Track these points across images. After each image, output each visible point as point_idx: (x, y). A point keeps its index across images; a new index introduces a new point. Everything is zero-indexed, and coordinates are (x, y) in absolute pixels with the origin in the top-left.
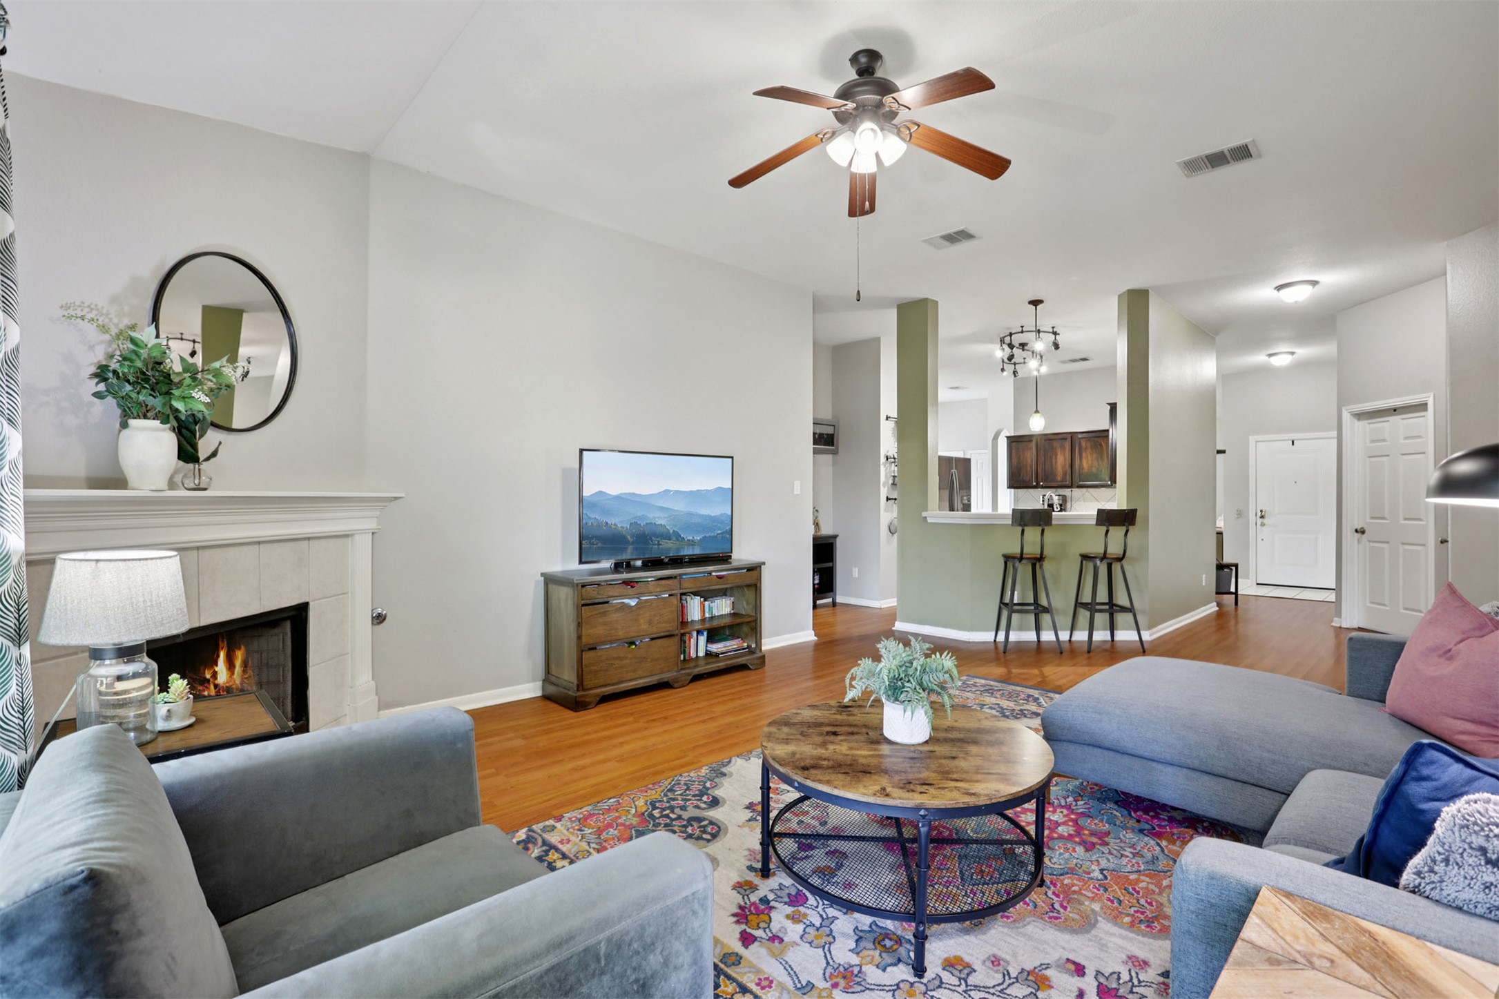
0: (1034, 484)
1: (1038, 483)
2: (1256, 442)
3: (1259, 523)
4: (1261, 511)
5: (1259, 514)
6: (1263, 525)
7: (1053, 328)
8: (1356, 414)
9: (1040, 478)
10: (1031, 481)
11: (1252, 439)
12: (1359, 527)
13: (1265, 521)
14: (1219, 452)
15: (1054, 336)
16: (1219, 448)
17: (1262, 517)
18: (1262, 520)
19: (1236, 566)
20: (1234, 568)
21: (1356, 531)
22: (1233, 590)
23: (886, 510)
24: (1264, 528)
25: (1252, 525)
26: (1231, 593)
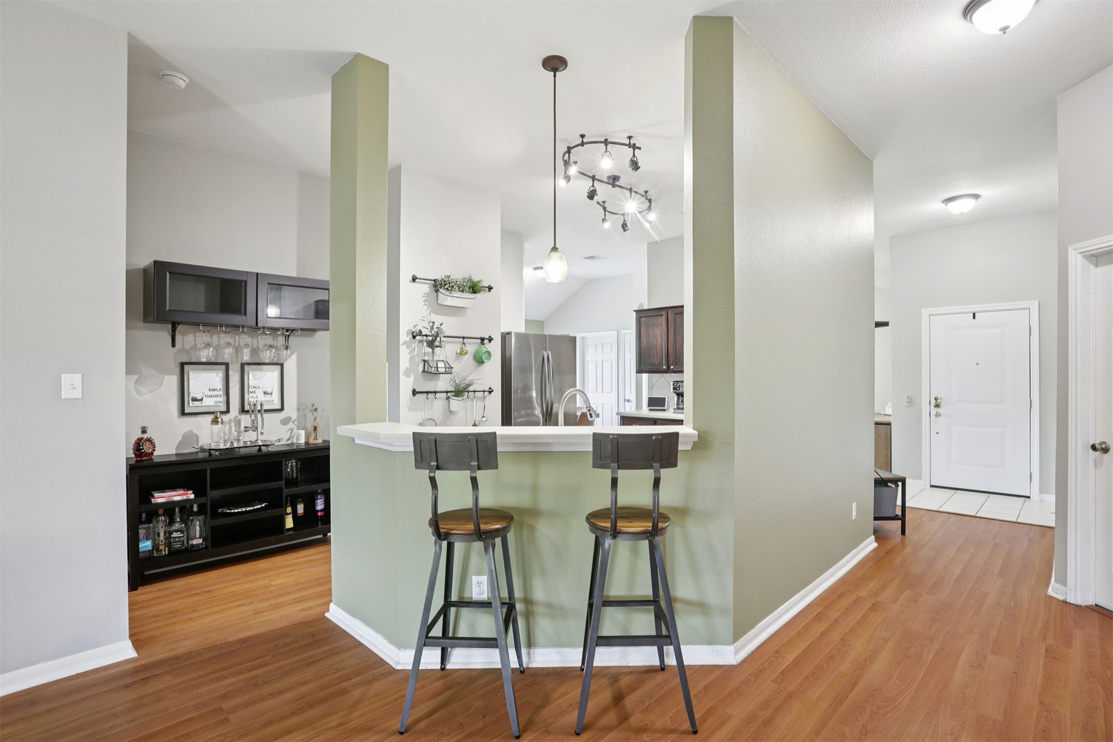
0: (664, 367)
1: (668, 367)
2: (930, 315)
3: (933, 413)
4: (936, 399)
5: (933, 402)
6: (938, 415)
7: (630, 138)
8: (1092, 256)
9: (671, 362)
10: (661, 364)
11: (925, 312)
12: (1097, 442)
13: (940, 410)
14: (878, 325)
15: (631, 150)
16: (878, 319)
17: (937, 406)
18: (937, 409)
19: (903, 481)
20: (900, 484)
21: (1094, 447)
22: (899, 512)
23: (410, 409)
24: (939, 419)
25: (925, 415)
26: (895, 518)
